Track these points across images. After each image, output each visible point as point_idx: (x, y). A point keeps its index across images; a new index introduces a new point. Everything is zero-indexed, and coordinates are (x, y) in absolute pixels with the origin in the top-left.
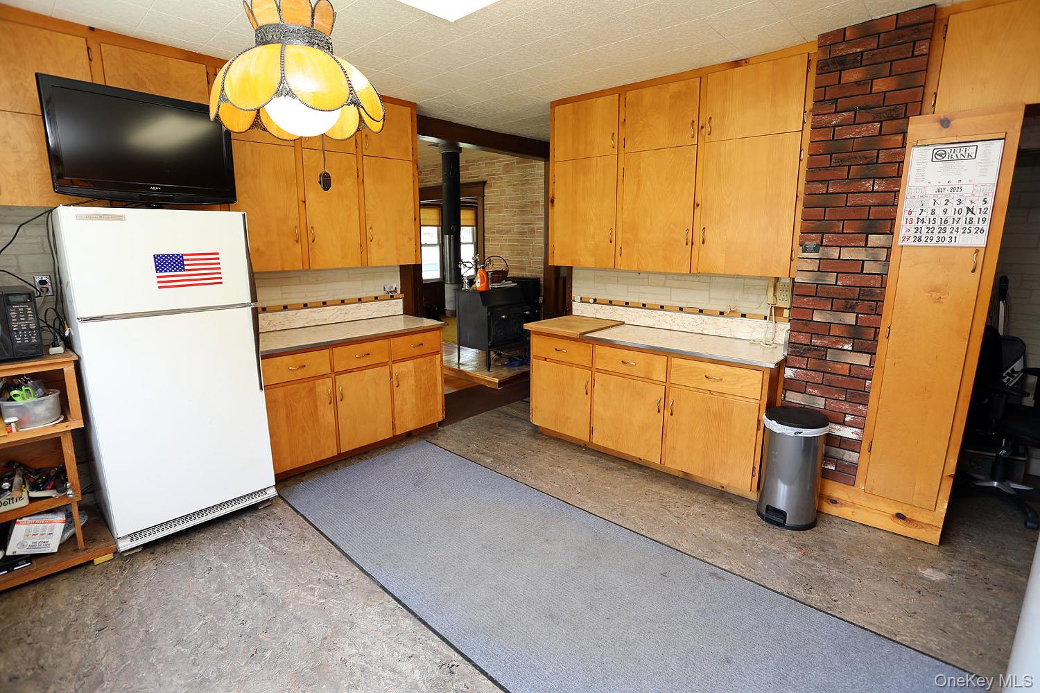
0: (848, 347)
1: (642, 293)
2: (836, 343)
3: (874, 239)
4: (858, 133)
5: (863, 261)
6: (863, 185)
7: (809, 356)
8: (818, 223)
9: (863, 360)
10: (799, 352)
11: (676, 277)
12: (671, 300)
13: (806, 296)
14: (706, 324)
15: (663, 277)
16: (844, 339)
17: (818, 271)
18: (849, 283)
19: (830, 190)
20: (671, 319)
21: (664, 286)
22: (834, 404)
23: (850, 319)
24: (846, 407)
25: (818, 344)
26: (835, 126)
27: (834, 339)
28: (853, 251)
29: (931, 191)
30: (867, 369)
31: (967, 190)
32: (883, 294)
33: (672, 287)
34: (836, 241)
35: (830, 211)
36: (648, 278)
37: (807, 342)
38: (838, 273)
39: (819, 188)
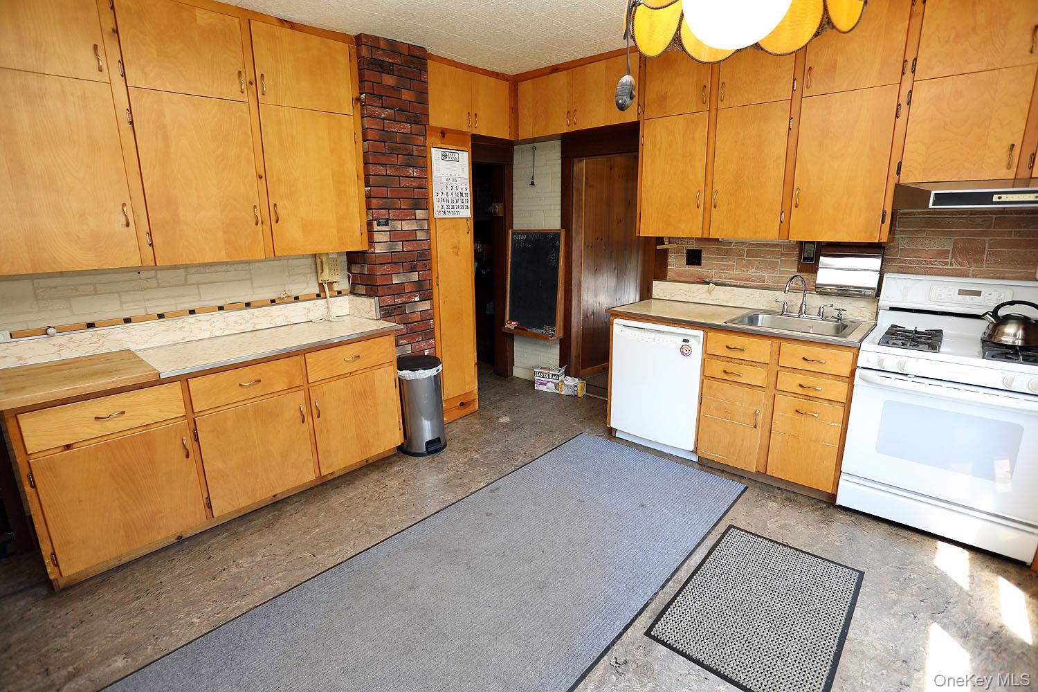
0: (417, 299)
1: (148, 300)
2: (410, 297)
3: (420, 214)
4: (399, 129)
5: (416, 230)
6: (408, 171)
7: (395, 314)
8: (384, 200)
9: (426, 306)
10: (388, 313)
11: (201, 269)
12: (200, 300)
13: (385, 264)
14: (257, 317)
15: (182, 272)
16: (414, 293)
17: (390, 241)
18: (410, 249)
19: (389, 173)
20: (209, 323)
21: (186, 284)
22: (417, 346)
23: (415, 276)
24: (424, 344)
25: (399, 302)
26: (383, 119)
27: (408, 295)
28: (408, 223)
29: (444, 180)
30: (430, 311)
31: (459, 181)
32: (430, 254)
33: (198, 284)
34: (398, 215)
35: (391, 190)
36: (156, 277)
37: (392, 303)
38: (403, 241)
39: (380, 171)
